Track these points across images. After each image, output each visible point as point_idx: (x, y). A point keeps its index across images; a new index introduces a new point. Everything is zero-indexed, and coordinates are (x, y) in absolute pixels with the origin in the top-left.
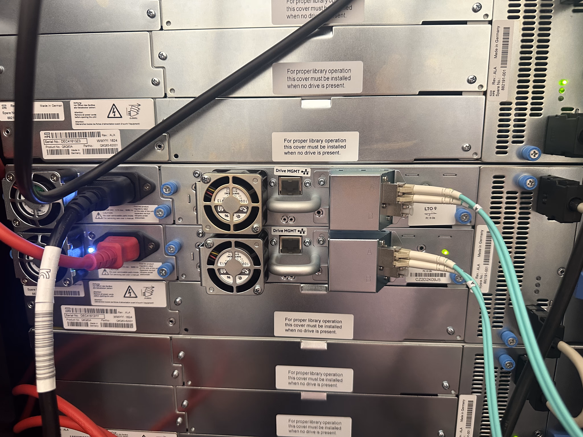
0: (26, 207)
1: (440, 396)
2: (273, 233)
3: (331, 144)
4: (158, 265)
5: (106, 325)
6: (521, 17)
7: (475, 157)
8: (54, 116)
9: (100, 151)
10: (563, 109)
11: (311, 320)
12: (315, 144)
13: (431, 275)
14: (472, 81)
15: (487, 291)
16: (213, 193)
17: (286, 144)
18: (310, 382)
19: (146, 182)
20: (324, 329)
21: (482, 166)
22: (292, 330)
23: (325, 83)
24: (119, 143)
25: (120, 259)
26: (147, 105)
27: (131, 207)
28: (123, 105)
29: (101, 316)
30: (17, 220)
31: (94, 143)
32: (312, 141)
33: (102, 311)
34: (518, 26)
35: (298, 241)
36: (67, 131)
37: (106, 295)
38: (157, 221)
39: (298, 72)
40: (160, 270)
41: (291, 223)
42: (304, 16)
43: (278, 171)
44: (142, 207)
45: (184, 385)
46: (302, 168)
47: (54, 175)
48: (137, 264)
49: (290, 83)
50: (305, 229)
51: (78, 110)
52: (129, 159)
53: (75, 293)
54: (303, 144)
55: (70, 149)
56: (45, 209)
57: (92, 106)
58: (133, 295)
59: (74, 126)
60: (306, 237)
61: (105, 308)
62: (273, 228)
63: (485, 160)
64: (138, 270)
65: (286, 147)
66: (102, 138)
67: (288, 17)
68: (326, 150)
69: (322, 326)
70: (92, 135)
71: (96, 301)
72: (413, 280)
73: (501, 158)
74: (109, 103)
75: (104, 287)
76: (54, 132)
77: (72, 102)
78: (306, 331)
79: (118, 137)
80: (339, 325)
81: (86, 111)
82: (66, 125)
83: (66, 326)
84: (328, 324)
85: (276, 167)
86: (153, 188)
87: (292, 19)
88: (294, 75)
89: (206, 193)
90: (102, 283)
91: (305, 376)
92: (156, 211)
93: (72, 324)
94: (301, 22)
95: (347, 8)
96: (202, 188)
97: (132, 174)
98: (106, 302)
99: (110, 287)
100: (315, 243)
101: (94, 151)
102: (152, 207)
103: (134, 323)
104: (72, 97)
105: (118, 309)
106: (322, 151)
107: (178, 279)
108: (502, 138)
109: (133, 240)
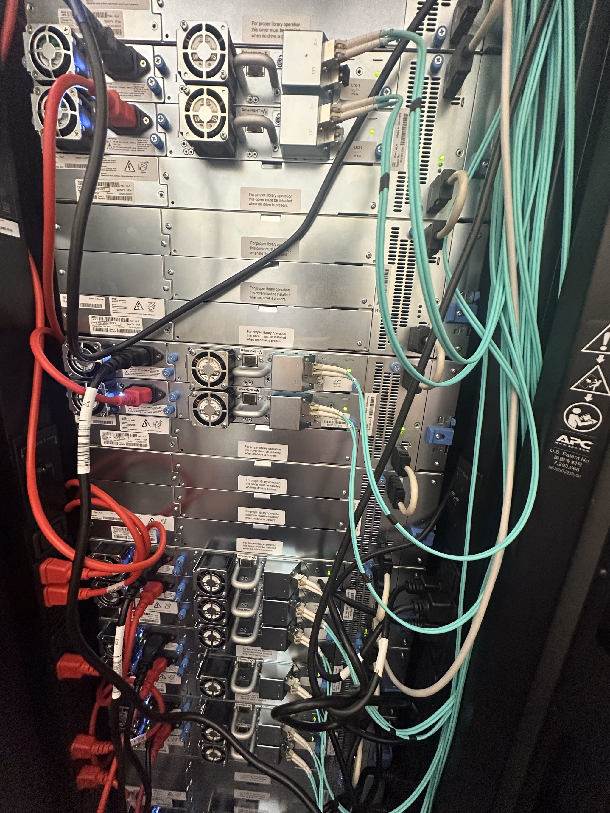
0: (78, 364)
1: (341, 500)
2: (238, 391)
3: (276, 335)
4: (164, 407)
5: (129, 444)
6: (396, 264)
7: (365, 350)
8: (99, 306)
9: (129, 331)
10: (420, 323)
11: (261, 448)
12: (267, 335)
13: (336, 422)
14: (364, 302)
15: (370, 435)
16: (197, 361)
17: (248, 333)
18: (260, 486)
19: (158, 353)
20: (269, 454)
21: (369, 356)
22: (249, 454)
23: (274, 297)
24: (141, 326)
25: (138, 401)
26: (160, 303)
27: (148, 368)
28: (144, 302)
29: (127, 438)
30: (71, 372)
31: (125, 325)
32: (265, 333)
33: (128, 435)
34: (393, 269)
35: (254, 396)
36: (107, 317)
37: (130, 425)
38: (164, 378)
39: (257, 289)
40: (165, 410)
41: (250, 385)
42: (261, 254)
43: (242, 350)
44: (155, 369)
45: (179, 485)
46: (258, 349)
47: (97, 345)
48: (151, 405)
49: (251, 295)
50: (259, 389)
51: (114, 303)
52: (147, 337)
53: (110, 422)
54: (259, 334)
55: (109, 328)
56: (90, 366)
57: (124, 302)
58: (148, 425)
59: (112, 314)
60: (259, 394)
61: (129, 433)
62: (238, 387)
63: (371, 352)
64: (152, 409)
65: (248, 335)
66: (130, 322)
67: (251, 253)
68: (273, 339)
69: (268, 452)
70: (124, 320)
71: (124, 428)
72: (325, 425)
73: (381, 351)
74: (136, 300)
75: (129, 420)
76: (98, 316)
77: (110, 298)
78: (258, 454)
79: (141, 322)
80: (279, 451)
81: (120, 304)
82: (107, 312)
83: (103, 444)
84: (272, 451)
85: (241, 348)
86: (163, 357)
87: (253, 255)
88: (254, 291)
89: (193, 362)
90: (127, 417)
91: (257, 483)
92: (163, 372)
93: (107, 443)
94: (259, 257)
95: (288, 250)
96: (191, 359)
97: (149, 347)
98: (130, 430)
99: (133, 420)
100: (265, 399)
101: (124, 331)
102: (161, 369)
103: (148, 444)
104: (111, 294)
105: (138, 434)
106: (271, 339)
107: (177, 417)
108: (382, 339)
109: (149, 390)
